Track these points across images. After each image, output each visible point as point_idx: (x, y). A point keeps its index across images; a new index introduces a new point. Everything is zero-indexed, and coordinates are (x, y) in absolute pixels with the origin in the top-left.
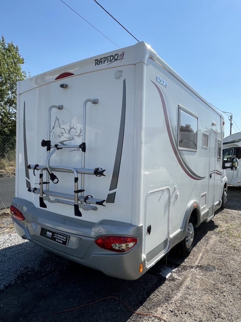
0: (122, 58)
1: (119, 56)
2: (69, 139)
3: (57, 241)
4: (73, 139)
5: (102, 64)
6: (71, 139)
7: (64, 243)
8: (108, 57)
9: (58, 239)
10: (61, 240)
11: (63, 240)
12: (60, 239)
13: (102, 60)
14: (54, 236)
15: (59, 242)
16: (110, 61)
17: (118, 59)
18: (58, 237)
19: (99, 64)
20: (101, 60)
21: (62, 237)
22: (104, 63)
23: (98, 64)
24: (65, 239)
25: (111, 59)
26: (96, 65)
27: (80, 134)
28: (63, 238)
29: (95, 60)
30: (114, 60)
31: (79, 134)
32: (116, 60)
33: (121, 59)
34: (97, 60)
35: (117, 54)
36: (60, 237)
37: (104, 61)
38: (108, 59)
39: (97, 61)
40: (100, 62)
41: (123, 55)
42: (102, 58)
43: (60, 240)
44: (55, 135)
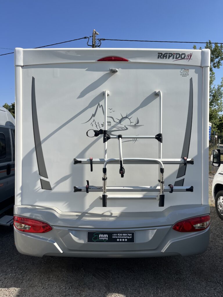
0: (190, 59)
1: (186, 56)
2: (121, 129)
3: (119, 241)
4: (127, 129)
5: (166, 58)
6: (124, 129)
7: (131, 240)
8: (174, 54)
9: (119, 239)
10: (125, 239)
11: (128, 237)
12: (123, 237)
13: (167, 55)
14: (113, 237)
15: (122, 241)
16: (176, 58)
17: (185, 58)
18: (119, 236)
19: (163, 58)
20: (165, 55)
21: (125, 235)
22: (169, 58)
23: (161, 58)
24: (130, 236)
25: (178, 57)
26: (158, 58)
27: (137, 125)
28: (127, 236)
29: (159, 53)
30: (180, 58)
31: (135, 125)
32: (182, 59)
33: (188, 59)
34: (162, 54)
35: (184, 54)
36: (122, 236)
37: (169, 57)
38: (174, 56)
39: (160, 55)
40: (165, 56)
41: (191, 56)
42: (167, 53)
43: (122, 239)
44: (96, 124)
